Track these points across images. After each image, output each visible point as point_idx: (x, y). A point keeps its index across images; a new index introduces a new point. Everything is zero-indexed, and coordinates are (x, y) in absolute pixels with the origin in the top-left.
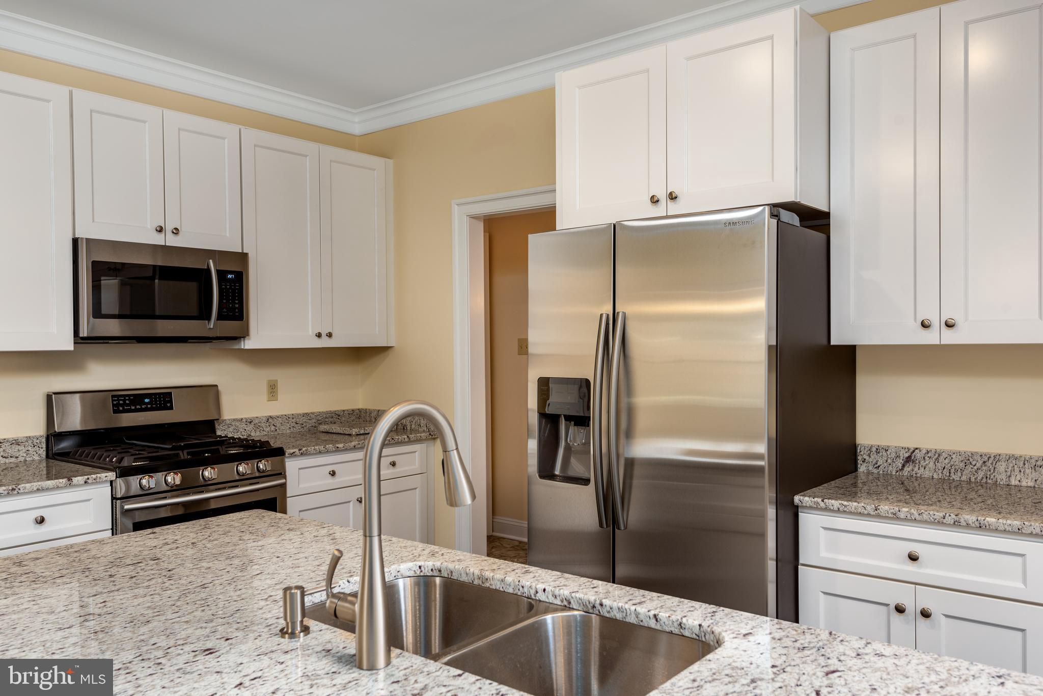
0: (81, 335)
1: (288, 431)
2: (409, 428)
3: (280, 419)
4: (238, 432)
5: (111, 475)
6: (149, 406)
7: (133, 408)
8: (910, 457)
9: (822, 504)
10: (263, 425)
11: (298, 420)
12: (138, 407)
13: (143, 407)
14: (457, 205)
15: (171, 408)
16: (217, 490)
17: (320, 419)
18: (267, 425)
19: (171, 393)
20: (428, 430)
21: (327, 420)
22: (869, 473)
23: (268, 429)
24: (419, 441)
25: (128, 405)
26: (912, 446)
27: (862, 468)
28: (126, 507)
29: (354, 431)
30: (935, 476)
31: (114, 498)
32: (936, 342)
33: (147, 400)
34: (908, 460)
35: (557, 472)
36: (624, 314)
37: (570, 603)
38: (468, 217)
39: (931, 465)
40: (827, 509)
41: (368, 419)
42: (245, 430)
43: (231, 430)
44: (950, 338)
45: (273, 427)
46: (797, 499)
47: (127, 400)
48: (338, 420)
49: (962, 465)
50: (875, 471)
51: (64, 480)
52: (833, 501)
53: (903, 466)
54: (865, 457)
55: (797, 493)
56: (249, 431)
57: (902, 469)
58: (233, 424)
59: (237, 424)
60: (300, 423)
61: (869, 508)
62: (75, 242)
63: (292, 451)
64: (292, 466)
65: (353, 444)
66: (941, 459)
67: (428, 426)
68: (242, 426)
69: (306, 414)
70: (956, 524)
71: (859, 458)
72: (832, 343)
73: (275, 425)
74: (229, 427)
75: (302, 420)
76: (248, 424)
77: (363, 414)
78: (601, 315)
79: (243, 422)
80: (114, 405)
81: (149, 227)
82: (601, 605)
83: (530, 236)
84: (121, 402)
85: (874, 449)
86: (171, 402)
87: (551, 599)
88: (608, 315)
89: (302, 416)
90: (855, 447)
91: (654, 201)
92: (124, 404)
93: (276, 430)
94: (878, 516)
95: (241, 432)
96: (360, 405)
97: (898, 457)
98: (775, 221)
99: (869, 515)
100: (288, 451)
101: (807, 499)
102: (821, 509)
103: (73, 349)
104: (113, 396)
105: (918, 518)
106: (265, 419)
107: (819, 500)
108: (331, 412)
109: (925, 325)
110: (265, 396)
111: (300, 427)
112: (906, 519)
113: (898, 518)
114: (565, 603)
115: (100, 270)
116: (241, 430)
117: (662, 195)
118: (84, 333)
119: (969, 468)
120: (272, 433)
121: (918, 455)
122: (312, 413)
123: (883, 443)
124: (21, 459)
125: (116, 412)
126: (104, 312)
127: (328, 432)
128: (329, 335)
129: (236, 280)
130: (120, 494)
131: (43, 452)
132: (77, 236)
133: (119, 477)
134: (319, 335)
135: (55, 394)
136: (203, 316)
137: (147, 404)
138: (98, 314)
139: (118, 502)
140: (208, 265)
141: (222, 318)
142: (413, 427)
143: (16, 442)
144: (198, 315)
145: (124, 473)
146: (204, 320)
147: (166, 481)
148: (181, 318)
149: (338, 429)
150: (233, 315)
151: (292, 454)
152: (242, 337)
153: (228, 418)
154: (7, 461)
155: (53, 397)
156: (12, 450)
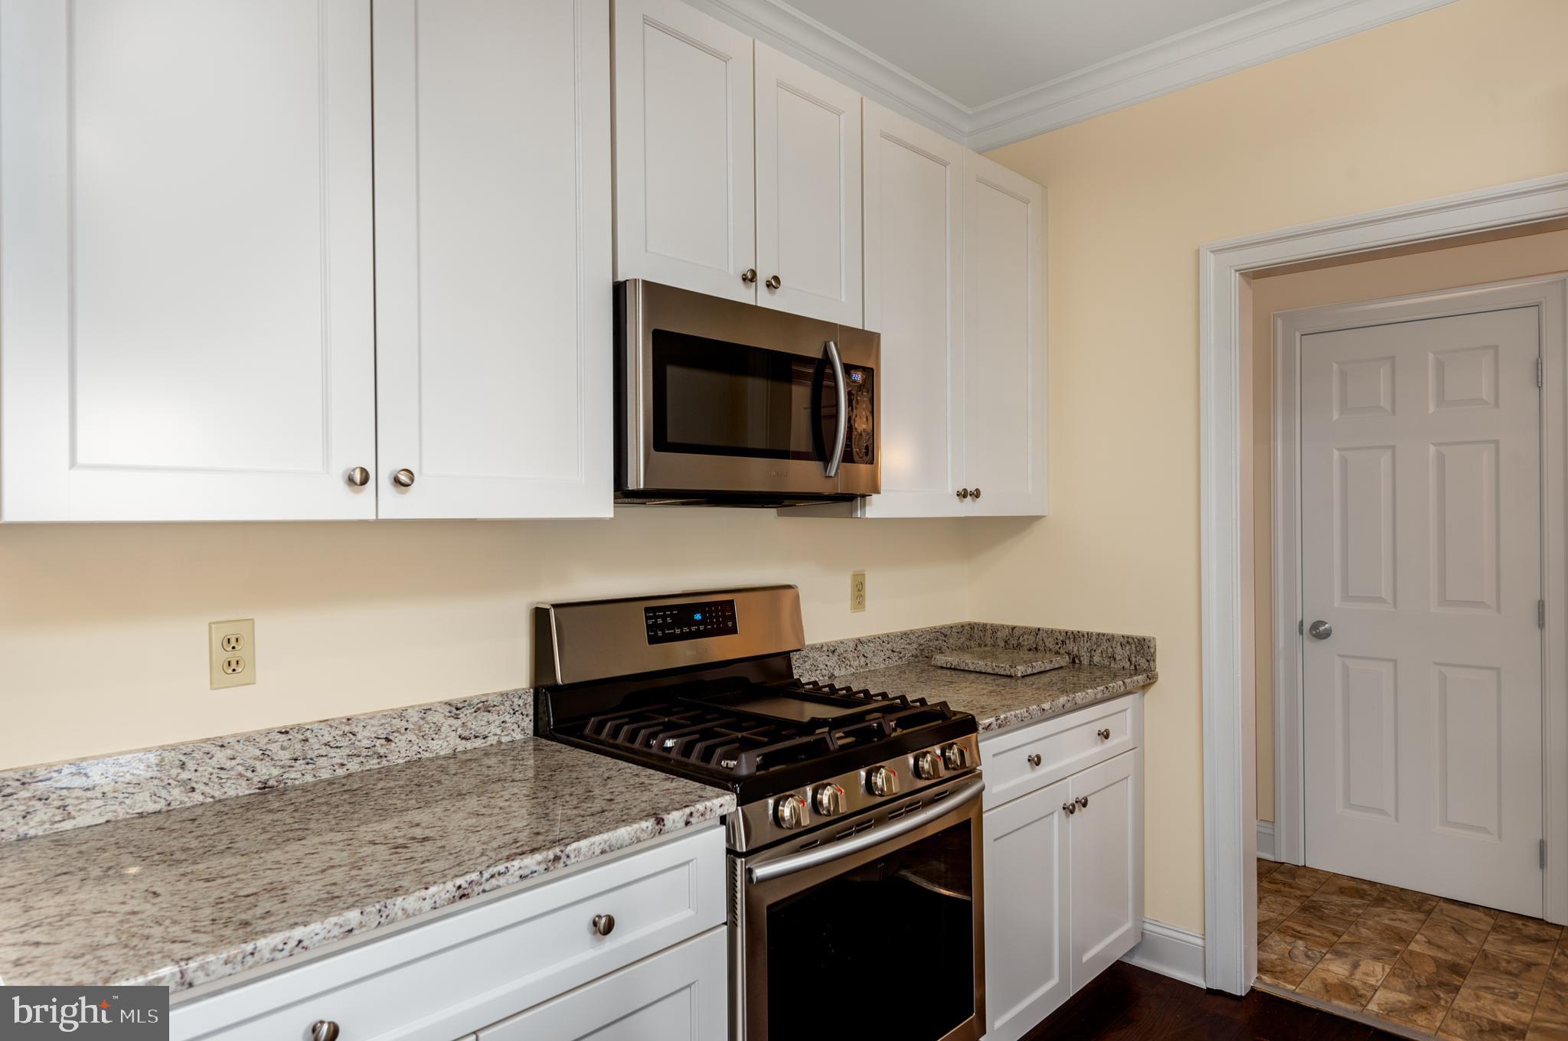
0: (631, 485)
1: (883, 666)
2: (1085, 662)
3: (872, 645)
4: (816, 670)
5: (729, 800)
6: (702, 628)
7: (678, 631)
10: (850, 656)
11: (894, 645)
12: (686, 629)
13: (694, 628)
14: (1212, 252)
15: (734, 630)
17: (922, 642)
18: (855, 655)
19: (733, 601)
20: (1133, 667)
21: (931, 644)
23: (856, 663)
25: (671, 626)
28: (760, 872)
29: (1020, 670)
31: (731, 852)
33: (698, 617)
38: (1237, 273)
42: (827, 666)
43: (808, 667)
45: (863, 659)
47: (669, 616)
48: (945, 644)
51: (650, 824)
56: (831, 667)
58: (811, 655)
59: (816, 655)
60: (898, 650)
62: (619, 290)
63: (986, 721)
64: (988, 750)
67: (1133, 659)
68: (822, 659)
69: (905, 634)
73: (866, 655)
74: (805, 662)
75: (900, 645)
76: (831, 655)
77: (977, 633)
79: (824, 651)
80: (648, 627)
81: (731, 271)
84: (660, 621)
86: (733, 618)
89: (899, 638)
92: (664, 625)
93: (867, 664)
95: (821, 670)
100: (984, 721)
103: (612, 516)
104: (647, 610)
106: (852, 645)
108: (936, 630)
110: (847, 603)
111: (897, 658)
116: (822, 666)
118: (636, 480)
120: (861, 670)
122: (912, 632)
124: (492, 740)
125: (653, 640)
126: (671, 438)
127: (955, 669)
128: (976, 494)
129: (866, 387)
130: (742, 846)
131: (528, 724)
132: (621, 278)
133: (741, 802)
134: (963, 494)
135: (555, 606)
136: (821, 452)
137: (698, 623)
138: (660, 441)
139: (740, 862)
140: (826, 351)
141: (848, 457)
142: (1096, 659)
143: (485, 706)
144: (810, 450)
145: (749, 792)
146: (819, 460)
147: (816, 805)
148: (785, 455)
149: (981, 665)
150: (862, 450)
151: (988, 728)
152: (864, 496)
153: (808, 641)
154: (469, 745)
155: (552, 612)
156: (477, 723)
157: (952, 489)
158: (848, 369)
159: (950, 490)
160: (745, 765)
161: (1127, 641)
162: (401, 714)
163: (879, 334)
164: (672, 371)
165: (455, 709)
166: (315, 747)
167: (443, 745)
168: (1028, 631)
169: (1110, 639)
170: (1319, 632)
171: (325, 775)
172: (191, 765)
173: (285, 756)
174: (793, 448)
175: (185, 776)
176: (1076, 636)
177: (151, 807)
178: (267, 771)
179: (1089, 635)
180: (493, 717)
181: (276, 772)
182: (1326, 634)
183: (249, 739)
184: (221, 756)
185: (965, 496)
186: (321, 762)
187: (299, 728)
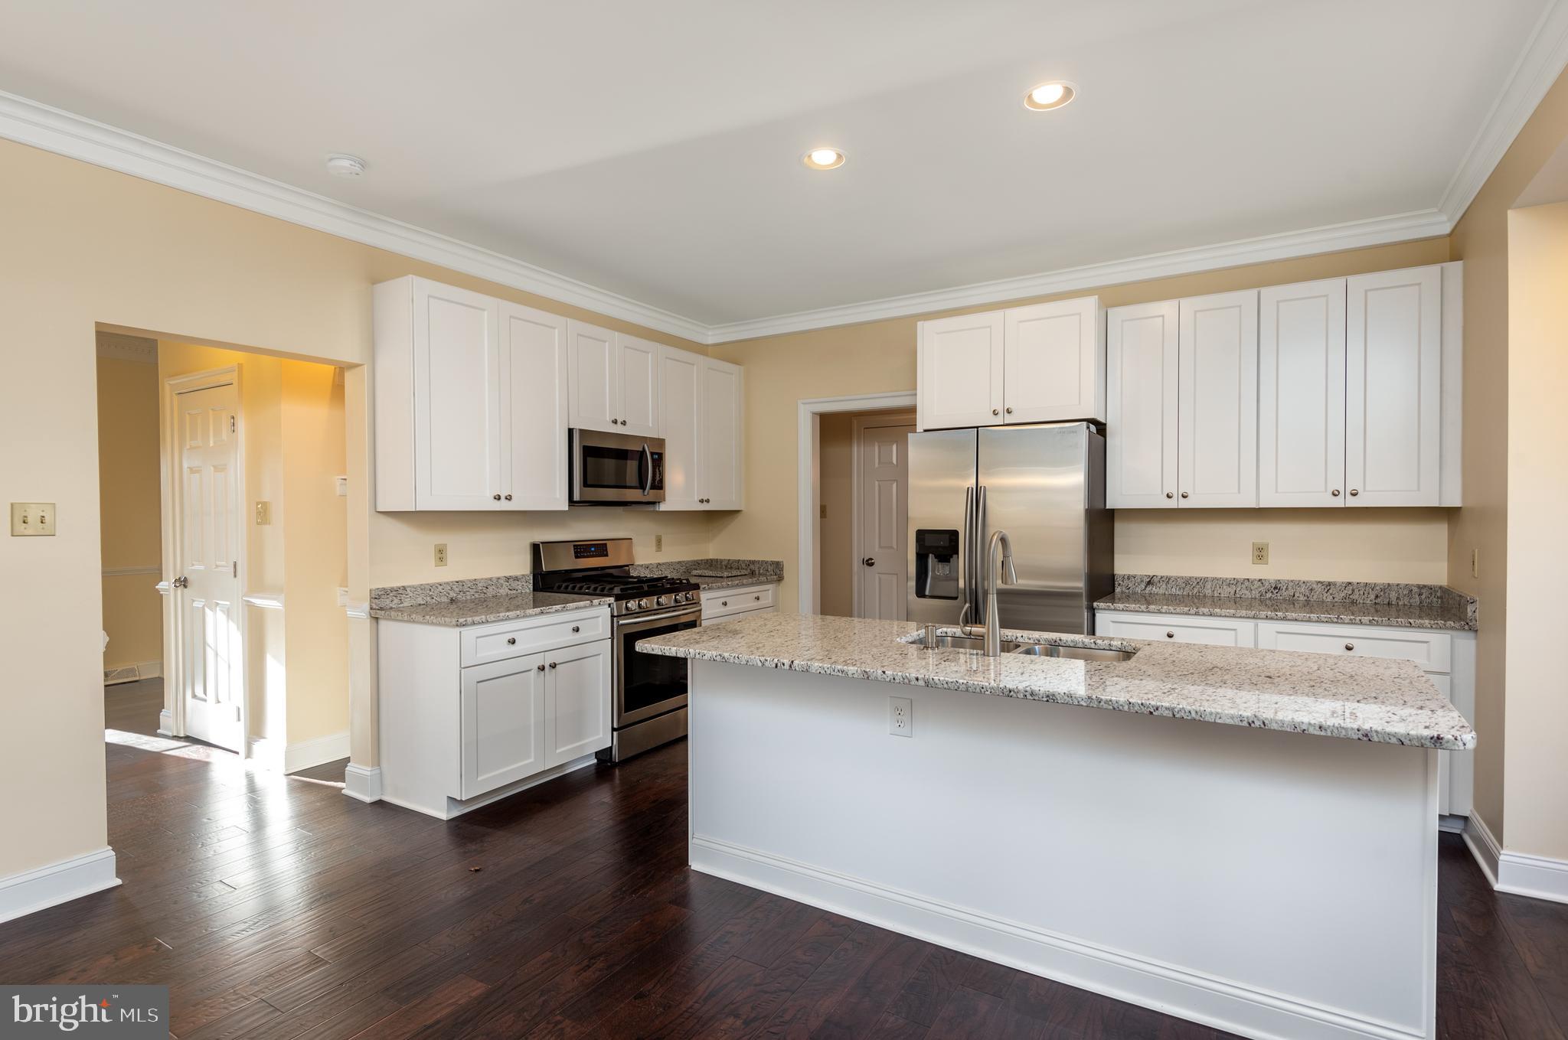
0: (575, 499)
1: (669, 575)
2: (757, 572)
3: (665, 565)
4: (640, 574)
5: (612, 600)
6: (595, 554)
7: (586, 554)
8: (1150, 581)
9: (1112, 607)
10: (656, 569)
11: (675, 566)
12: (589, 554)
13: (592, 554)
14: (803, 404)
15: (607, 555)
16: (655, 614)
17: (687, 565)
19: (606, 545)
20: (774, 574)
21: (691, 566)
22: (1122, 592)
23: (657, 573)
24: (768, 582)
25: (583, 552)
26: (1152, 574)
27: (1118, 590)
28: (621, 622)
29: (726, 574)
30: (1166, 593)
31: (613, 616)
32: (1175, 506)
33: (593, 549)
34: (1149, 583)
35: (927, 593)
36: (985, 487)
37: (1039, 641)
38: (812, 413)
39: (1164, 586)
40: (1115, 610)
41: (719, 566)
42: (644, 573)
43: (636, 573)
44: (1184, 504)
45: (660, 570)
46: (1095, 604)
47: (582, 548)
48: (698, 567)
49: (1184, 585)
50: (1127, 591)
51: (588, 602)
52: (1119, 605)
53: (1146, 587)
54: (1120, 582)
55: (1094, 601)
57: (1145, 589)
58: (637, 568)
59: (640, 568)
60: (676, 569)
61: (1142, 607)
62: (571, 431)
63: (704, 586)
64: (704, 596)
65: (737, 582)
66: (1171, 581)
67: (775, 571)
68: (642, 570)
69: (680, 562)
70: (1197, 614)
71: (1116, 583)
72: (1107, 507)
73: (662, 570)
74: (635, 571)
75: (677, 567)
76: (646, 569)
77: (714, 563)
78: (968, 488)
79: (643, 567)
80: (575, 552)
81: (608, 419)
82: (1060, 640)
83: (909, 434)
84: (579, 550)
85: (1126, 577)
86: (607, 551)
87: (1027, 641)
88: (972, 489)
89: (677, 564)
90: (1113, 576)
91: (995, 413)
92: (581, 552)
93: (662, 574)
94: (1149, 612)
96: (711, 557)
97: (1142, 581)
98: (1088, 431)
99: (1143, 612)
100: (702, 586)
101: (1102, 604)
102: (1111, 610)
103: (567, 510)
104: (574, 546)
105: (1174, 612)
106: (656, 566)
107: (1111, 604)
108: (694, 561)
109: (1169, 496)
110: (654, 548)
111: (676, 572)
112: (1166, 613)
113: (1161, 613)
114: (1036, 642)
115: (589, 452)
117: (1000, 409)
118: (577, 497)
119: (1188, 586)
121: (1156, 580)
122: (684, 562)
123: (1132, 573)
124: (519, 591)
125: (577, 557)
126: (589, 483)
127: (700, 576)
128: (708, 501)
129: (659, 459)
130: (615, 614)
131: (531, 587)
132: (571, 427)
133: (616, 601)
134: (702, 501)
135: (542, 543)
136: (642, 486)
137: (592, 551)
138: (586, 484)
139: (615, 619)
140: (644, 448)
141: (653, 487)
142: (761, 571)
143: (516, 579)
144: (638, 485)
145: (618, 598)
146: (641, 489)
147: (639, 605)
148: (625, 487)
149: (711, 573)
150: (658, 485)
151: (704, 588)
152: (659, 502)
153: (637, 563)
154: (512, 592)
155: (541, 545)
156: (514, 584)
157: (697, 498)
158: (652, 454)
159: (696, 499)
160: (617, 591)
161: (773, 563)
162: (491, 579)
163: (664, 440)
164: (589, 459)
165: (508, 579)
166: (466, 588)
167: (504, 591)
168: (735, 561)
169: (766, 562)
170: (869, 563)
171: (468, 598)
172: (432, 590)
173: (457, 590)
174: (628, 484)
175: (431, 593)
176: (753, 562)
177: (422, 602)
178: (452, 594)
179: (759, 561)
180: (519, 583)
181: (455, 595)
182: (872, 564)
183: (448, 583)
184: (440, 588)
185: (703, 502)
186: (468, 593)
187: (461, 581)
